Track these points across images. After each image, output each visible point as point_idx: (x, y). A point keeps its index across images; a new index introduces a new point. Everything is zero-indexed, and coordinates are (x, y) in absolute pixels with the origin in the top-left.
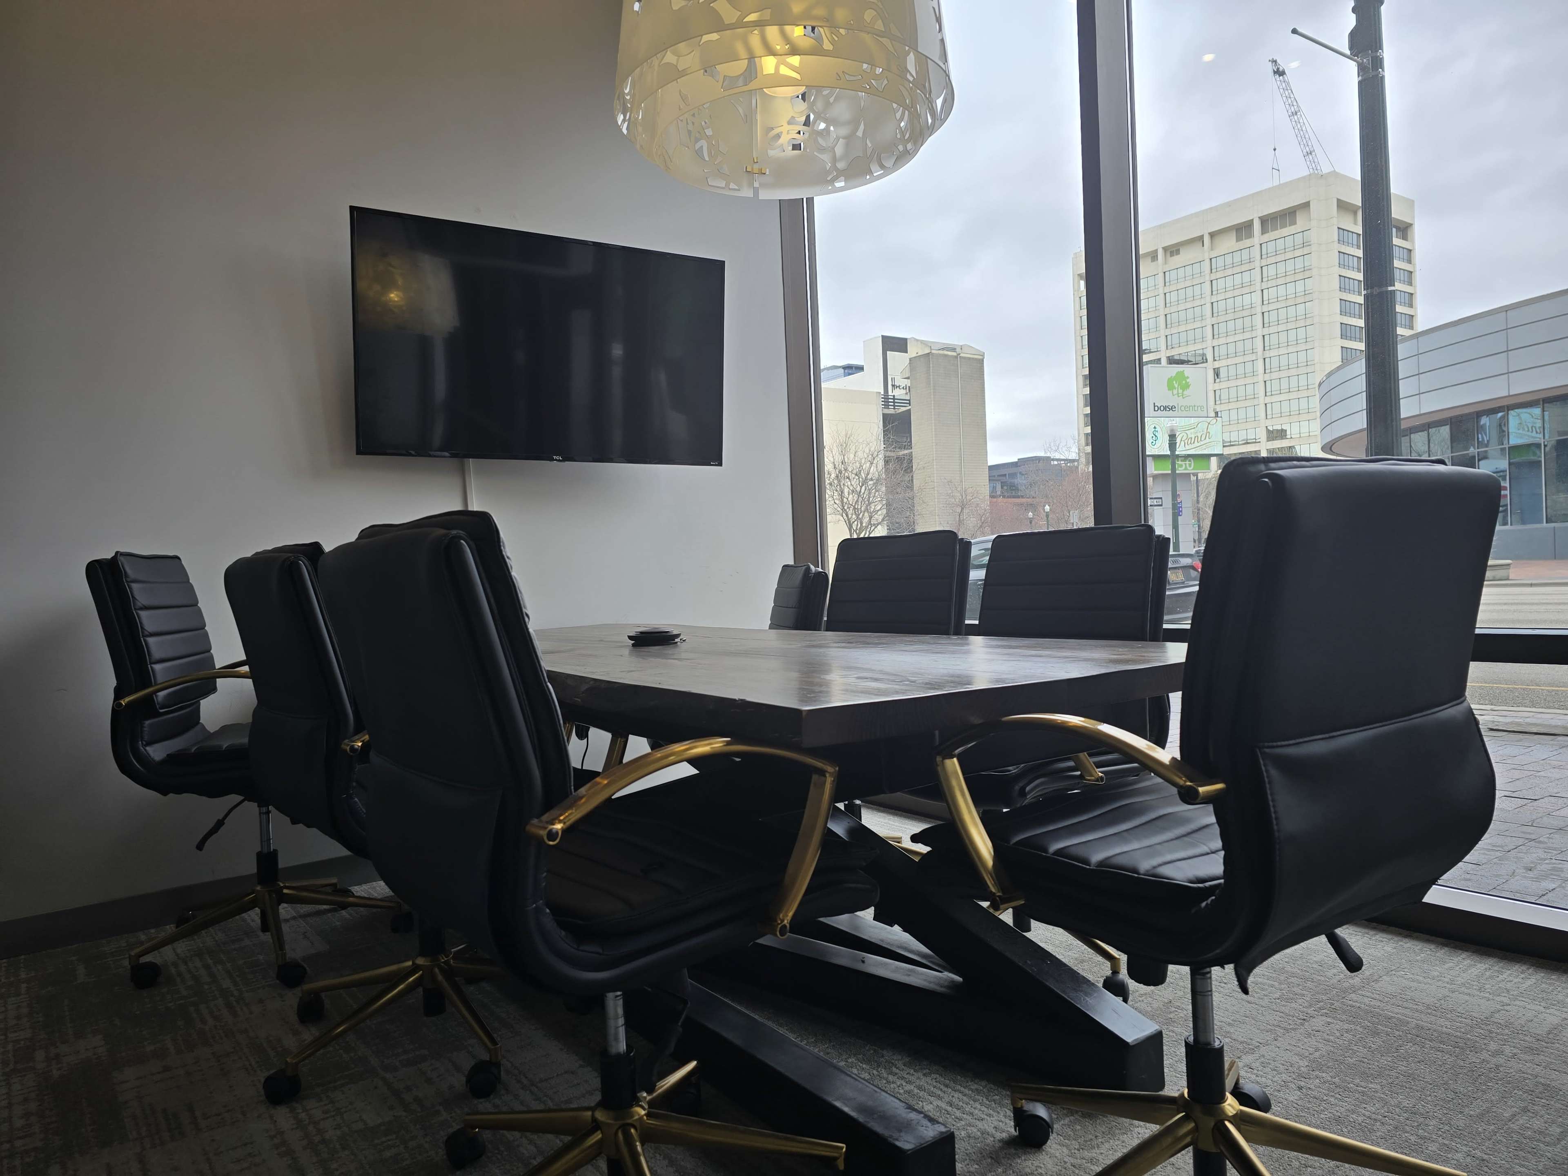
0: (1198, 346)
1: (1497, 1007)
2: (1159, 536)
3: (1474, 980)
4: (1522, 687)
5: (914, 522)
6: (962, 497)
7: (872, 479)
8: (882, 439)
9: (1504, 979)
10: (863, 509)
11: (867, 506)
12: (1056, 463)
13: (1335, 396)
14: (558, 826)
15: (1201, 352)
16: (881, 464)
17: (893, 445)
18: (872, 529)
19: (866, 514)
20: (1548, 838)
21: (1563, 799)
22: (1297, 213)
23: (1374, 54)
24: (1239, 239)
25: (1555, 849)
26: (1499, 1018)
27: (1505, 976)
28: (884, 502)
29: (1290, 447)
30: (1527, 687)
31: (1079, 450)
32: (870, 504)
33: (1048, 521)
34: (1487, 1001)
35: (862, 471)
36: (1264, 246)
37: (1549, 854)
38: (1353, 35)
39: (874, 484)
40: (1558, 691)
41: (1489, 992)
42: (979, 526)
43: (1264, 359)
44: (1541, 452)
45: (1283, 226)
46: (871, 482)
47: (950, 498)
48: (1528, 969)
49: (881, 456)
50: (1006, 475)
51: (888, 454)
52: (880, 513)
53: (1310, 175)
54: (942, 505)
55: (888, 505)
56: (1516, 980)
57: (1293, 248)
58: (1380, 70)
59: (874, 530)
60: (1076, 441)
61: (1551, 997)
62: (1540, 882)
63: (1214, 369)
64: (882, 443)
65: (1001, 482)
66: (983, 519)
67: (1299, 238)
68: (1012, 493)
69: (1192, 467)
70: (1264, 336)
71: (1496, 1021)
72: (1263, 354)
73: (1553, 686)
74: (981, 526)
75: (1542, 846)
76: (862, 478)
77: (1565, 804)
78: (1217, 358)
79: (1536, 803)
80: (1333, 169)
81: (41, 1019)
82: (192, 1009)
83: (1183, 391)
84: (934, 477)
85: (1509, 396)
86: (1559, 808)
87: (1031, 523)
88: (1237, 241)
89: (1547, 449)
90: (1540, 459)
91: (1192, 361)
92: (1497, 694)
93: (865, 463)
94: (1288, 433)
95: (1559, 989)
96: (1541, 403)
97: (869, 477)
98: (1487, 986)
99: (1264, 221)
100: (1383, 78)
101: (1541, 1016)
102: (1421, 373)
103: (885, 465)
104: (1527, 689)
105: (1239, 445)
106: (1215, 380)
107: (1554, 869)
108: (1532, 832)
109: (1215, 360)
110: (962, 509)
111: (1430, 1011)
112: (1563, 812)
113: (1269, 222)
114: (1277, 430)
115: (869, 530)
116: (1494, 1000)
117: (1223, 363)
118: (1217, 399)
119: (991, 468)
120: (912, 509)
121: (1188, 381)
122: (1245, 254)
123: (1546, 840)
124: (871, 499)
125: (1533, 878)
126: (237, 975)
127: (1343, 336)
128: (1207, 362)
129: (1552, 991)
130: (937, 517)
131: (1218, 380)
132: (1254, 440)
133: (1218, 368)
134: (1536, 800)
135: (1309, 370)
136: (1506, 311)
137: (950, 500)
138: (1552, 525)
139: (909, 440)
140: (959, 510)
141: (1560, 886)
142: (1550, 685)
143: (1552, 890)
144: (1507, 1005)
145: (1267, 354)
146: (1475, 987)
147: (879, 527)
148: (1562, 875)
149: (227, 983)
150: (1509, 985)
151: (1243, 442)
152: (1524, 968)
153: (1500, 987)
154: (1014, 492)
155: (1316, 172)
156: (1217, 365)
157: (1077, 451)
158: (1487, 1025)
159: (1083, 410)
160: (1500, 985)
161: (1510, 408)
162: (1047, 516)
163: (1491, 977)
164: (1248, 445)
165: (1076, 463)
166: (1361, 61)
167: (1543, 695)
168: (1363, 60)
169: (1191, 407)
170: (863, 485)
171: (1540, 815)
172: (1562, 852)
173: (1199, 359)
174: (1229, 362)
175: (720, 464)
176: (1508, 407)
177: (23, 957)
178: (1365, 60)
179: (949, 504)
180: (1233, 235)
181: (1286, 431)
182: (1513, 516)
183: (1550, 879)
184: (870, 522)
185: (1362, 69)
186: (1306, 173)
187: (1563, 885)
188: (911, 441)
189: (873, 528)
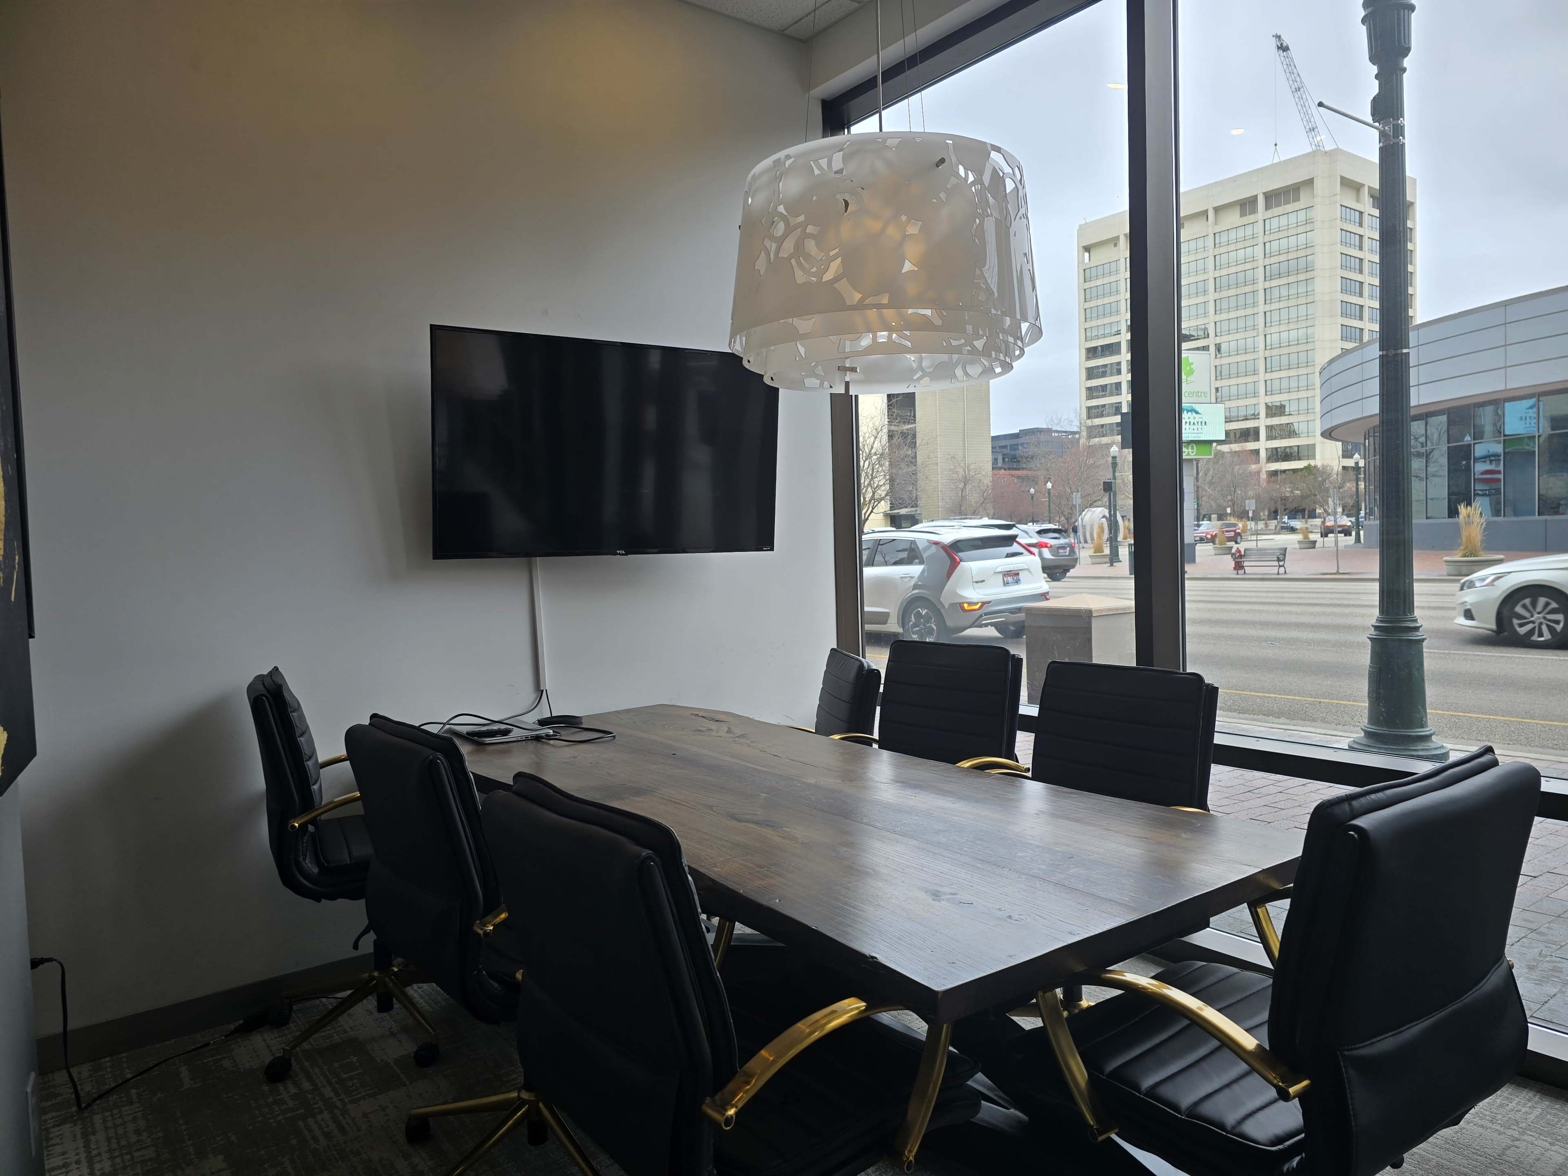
0: (1200, 322)
1: (1508, 1142)
2: (1208, 685)
3: (1487, 1108)
4: (1516, 720)
5: (916, 498)
6: (965, 472)
7: (875, 454)
8: (886, 414)
9: (1512, 1108)
10: (866, 483)
11: (870, 481)
12: (1056, 435)
13: (1336, 383)
14: (732, 1112)
15: (1203, 327)
16: (885, 438)
17: (897, 419)
18: (875, 504)
19: (869, 489)
20: (1548, 928)
21: (1560, 876)
22: (1301, 189)
23: (1395, 122)
24: (1243, 214)
25: (1555, 943)
26: (1511, 1156)
27: (1514, 1104)
28: (888, 477)
29: (1288, 424)
30: (1523, 720)
31: (1081, 423)
32: (873, 478)
33: (1049, 498)
34: (1499, 1134)
35: (866, 446)
36: (1267, 222)
37: (1550, 950)
38: (1375, 101)
39: (877, 459)
40: (1551, 726)
41: (1500, 1124)
42: (981, 502)
43: (1265, 335)
44: (1535, 444)
45: (1287, 202)
46: (875, 457)
47: (953, 473)
48: (1535, 1096)
49: (885, 430)
50: (1007, 446)
51: (893, 428)
52: (883, 488)
53: (1314, 152)
54: (945, 481)
55: (892, 481)
56: (1524, 1110)
57: (1296, 225)
58: (1401, 138)
59: (877, 505)
60: (1078, 415)
61: (1555, 1131)
62: (1542, 986)
63: (1215, 344)
64: (886, 417)
65: (1003, 455)
66: (985, 495)
67: (1302, 216)
68: (1013, 465)
69: (1195, 453)
70: (1265, 313)
71: (1507, 1159)
72: (1264, 330)
73: (1546, 720)
74: (983, 502)
75: (1542, 938)
76: (866, 453)
77: (1563, 883)
78: (1218, 334)
79: (1535, 881)
80: (1335, 147)
81: (160, 1134)
82: (301, 1124)
83: (1187, 377)
84: (937, 452)
85: (1506, 390)
86: (1557, 888)
87: (1032, 499)
88: (1241, 216)
89: (1541, 440)
90: (1533, 449)
91: (1194, 336)
92: (1493, 728)
93: (869, 437)
94: (1287, 409)
95: (1563, 1120)
96: (1537, 396)
97: (873, 451)
98: (1499, 1116)
99: (1268, 196)
100: (1404, 144)
101: (1547, 1154)
102: (1421, 365)
103: (889, 440)
104: (1522, 722)
105: (1238, 421)
106: (1216, 355)
107: (1554, 969)
108: (1533, 920)
109: (1216, 336)
110: (965, 485)
111: (1448, 1146)
112: (1562, 894)
113: (1273, 198)
114: (1276, 406)
115: (872, 505)
116: (1504, 1133)
117: (1225, 338)
118: (1218, 374)
119: (994, 439)
120: (915, 483)
121: (1192, 367)
122: (1249, 231)
123: (1546, 931)
124: (874, 474)
125: (1535, 980)
126: (336, 1082)
127: (1344, 314)
128: (1208, 337)
129: (1557, 1124)
130: (940, 493)
131: (1219, 356)
132: (1253, 417)
133: (1219, 344)
134: (1535, 877)
135: (1310, 346)
136: (1506, 306)
137: (953, 475)
138: (1543, 518)
139: (912, 414)
140: (961, 485)
141: (1561, 991)
142: (1544, 718)
143: (1553, 996)
144: (1516, 1140)
145: (1268, 331)
146: (1487, 1118)
147: (883, 502)
148: (1562, 977)
149: (328, 1092)
150: (1518, 1116)
151: (1243, 418)
152: (1531, 1094)
153: (1509, 1118)
154: (1015, 464)
155: (1318, 148)
156: (1218, 340)
157: (1078, 424)
158: (1500, 1164)
159: (1085, 383)
160: (1510, 1116)
161: (1506, 400)
162: (1049, 493)
163: (1501, 1106)
164: (1247, 421)
165: (1077, 436)
166: (1382, 129)
167: (1537, 731)
168: (1384, 128)
169: (1195, 394)
170: (866, 459)
171: (1539, 897)
172: (1561, 946)
173: (1201, 333)
174: (1231, 337)
175: (772, 549)
176: (1504, 400)
177: (124, 1055)
178: (1386, 128)
179: (952, 480)
180: (1237, 211)
181: (1285, 406)
182: (1506, 508)
183: (1552, 982)
184: (873, 497)
185: (1383, 135)
186: (1309, 150)
187: (1563, 989)
188: (914, 416)
189: (877, 503)
